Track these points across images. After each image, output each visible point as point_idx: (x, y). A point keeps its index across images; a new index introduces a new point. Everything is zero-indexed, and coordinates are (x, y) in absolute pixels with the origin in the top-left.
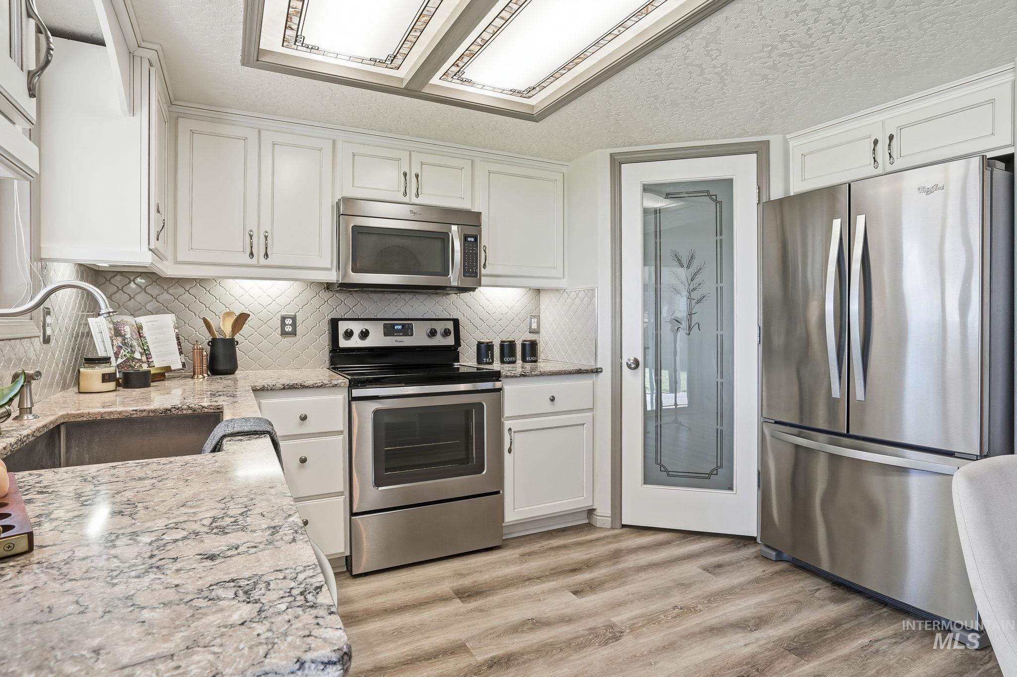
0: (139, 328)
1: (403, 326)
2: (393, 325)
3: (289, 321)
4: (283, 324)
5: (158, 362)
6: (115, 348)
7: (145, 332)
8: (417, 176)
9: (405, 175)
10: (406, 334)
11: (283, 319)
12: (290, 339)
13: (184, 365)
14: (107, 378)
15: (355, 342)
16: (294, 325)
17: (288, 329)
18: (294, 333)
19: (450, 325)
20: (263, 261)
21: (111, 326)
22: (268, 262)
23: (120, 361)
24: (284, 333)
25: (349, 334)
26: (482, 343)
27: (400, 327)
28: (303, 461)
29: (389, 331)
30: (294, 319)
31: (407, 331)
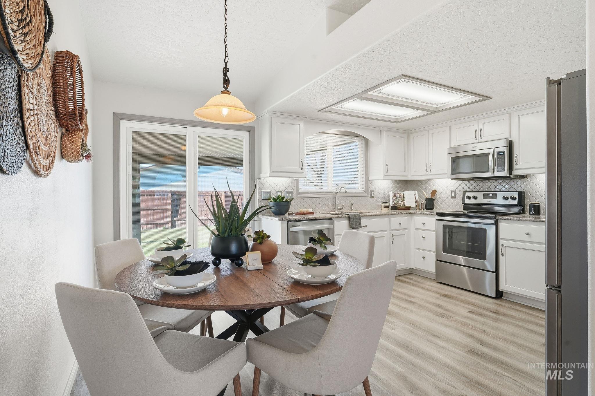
0: (404, 195)
1: (493, 194)
2: (488, 194)
3: (453, 193)
4: (451, 194)
5: (406, 204)
6: (393, 200)
7: (405, 196)
8: (481, 130)
9: (476, 131)
10: (493, 199)
11: (451, 192)
12: (453, 200)
13: (416, 206)
14: (385, 207)
15: (472, 201)
16: (455, 194)
17: (453, 195)
18: (455, 197)
19: (516, 195)
20: (430, 173)
21: (393, 194)
22: (432, 173)
23: (394, 203)
24: (452, 197)
25: (469, 198)
26: (531, 204)
27: (491, 195)
28: (423, 237)
29: (485, 197)
30: (455, 192)
31: (494, 197)
